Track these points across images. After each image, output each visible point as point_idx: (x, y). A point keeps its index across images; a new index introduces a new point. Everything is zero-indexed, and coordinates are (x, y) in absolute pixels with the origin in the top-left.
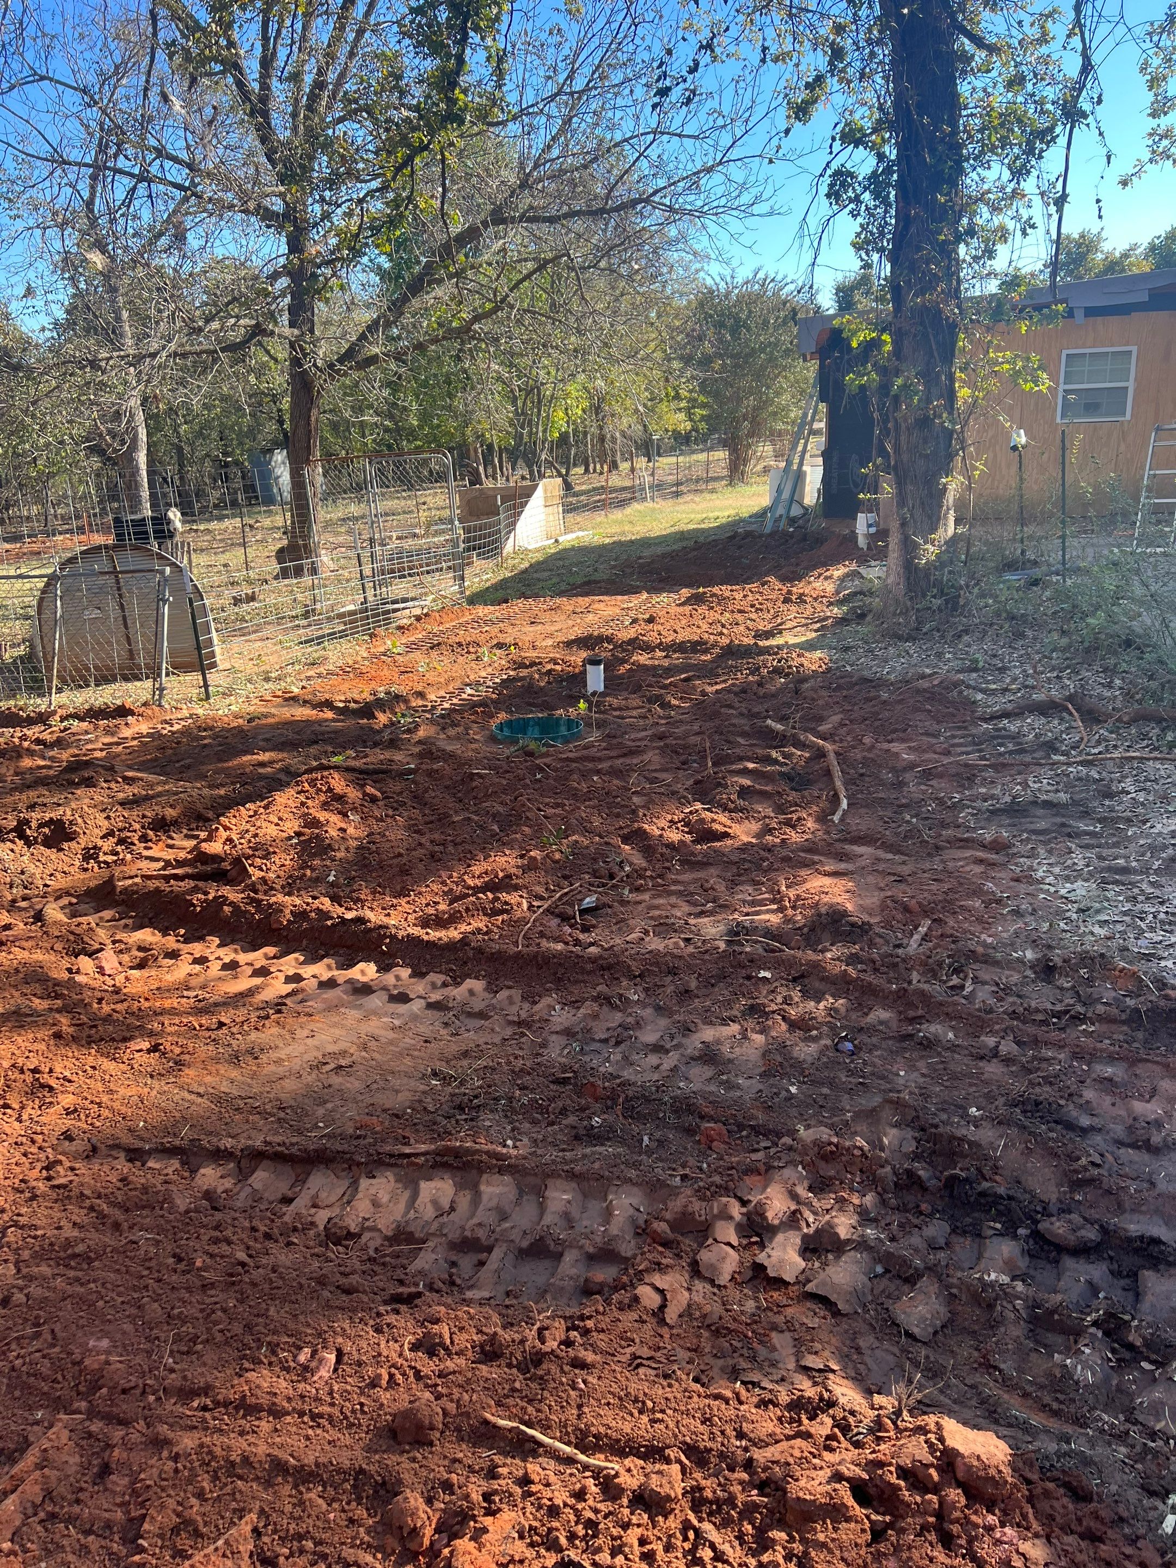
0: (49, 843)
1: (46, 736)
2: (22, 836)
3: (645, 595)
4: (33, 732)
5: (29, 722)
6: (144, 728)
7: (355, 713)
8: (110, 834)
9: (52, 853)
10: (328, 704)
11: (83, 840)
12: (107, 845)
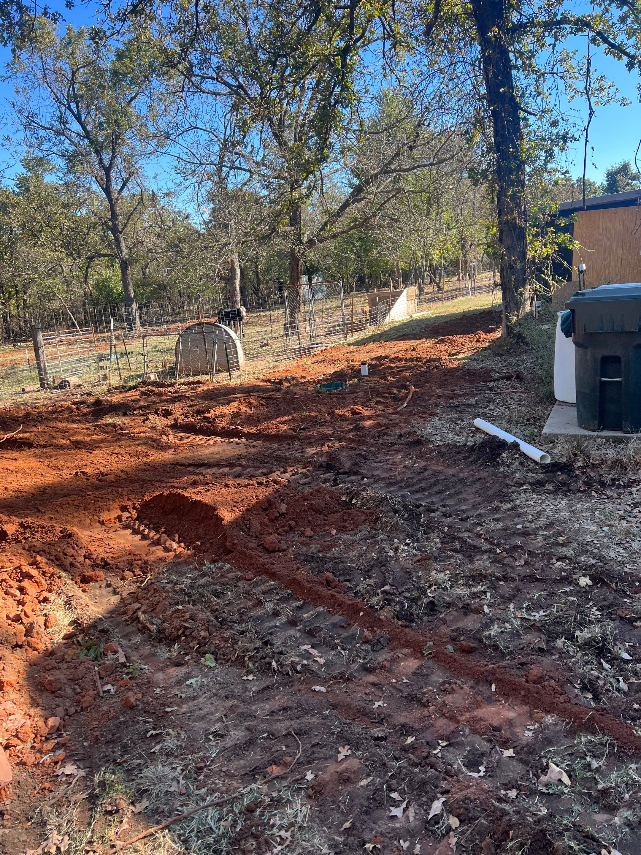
0: (164, 416)
1: (173, 390)
2: (157, 413)
3: (424, 340)
4: (168, 389)
5: (168, 386)
6: (205, 388)
7: (277, 383)
8: (183, 414)
9: (165, 419)
10: (269, 380)
11: (174, 416)
12: (181, 417)
